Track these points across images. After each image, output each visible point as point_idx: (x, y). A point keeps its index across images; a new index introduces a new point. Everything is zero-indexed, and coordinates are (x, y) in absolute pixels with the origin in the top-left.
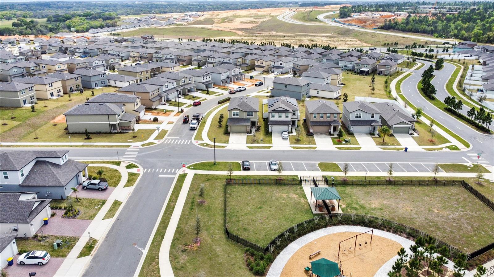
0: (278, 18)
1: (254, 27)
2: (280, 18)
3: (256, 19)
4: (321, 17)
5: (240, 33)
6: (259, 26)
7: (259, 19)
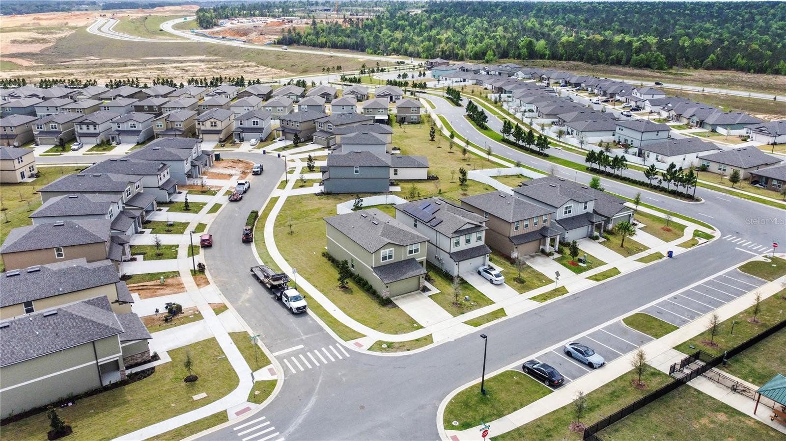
0: (88, 30)
1: (46, 49)
2: (92, 30)
3: (43, 34)
4: (167, 26)
5: (25, 63)
6: (55, 47)
7: (49, 33)
